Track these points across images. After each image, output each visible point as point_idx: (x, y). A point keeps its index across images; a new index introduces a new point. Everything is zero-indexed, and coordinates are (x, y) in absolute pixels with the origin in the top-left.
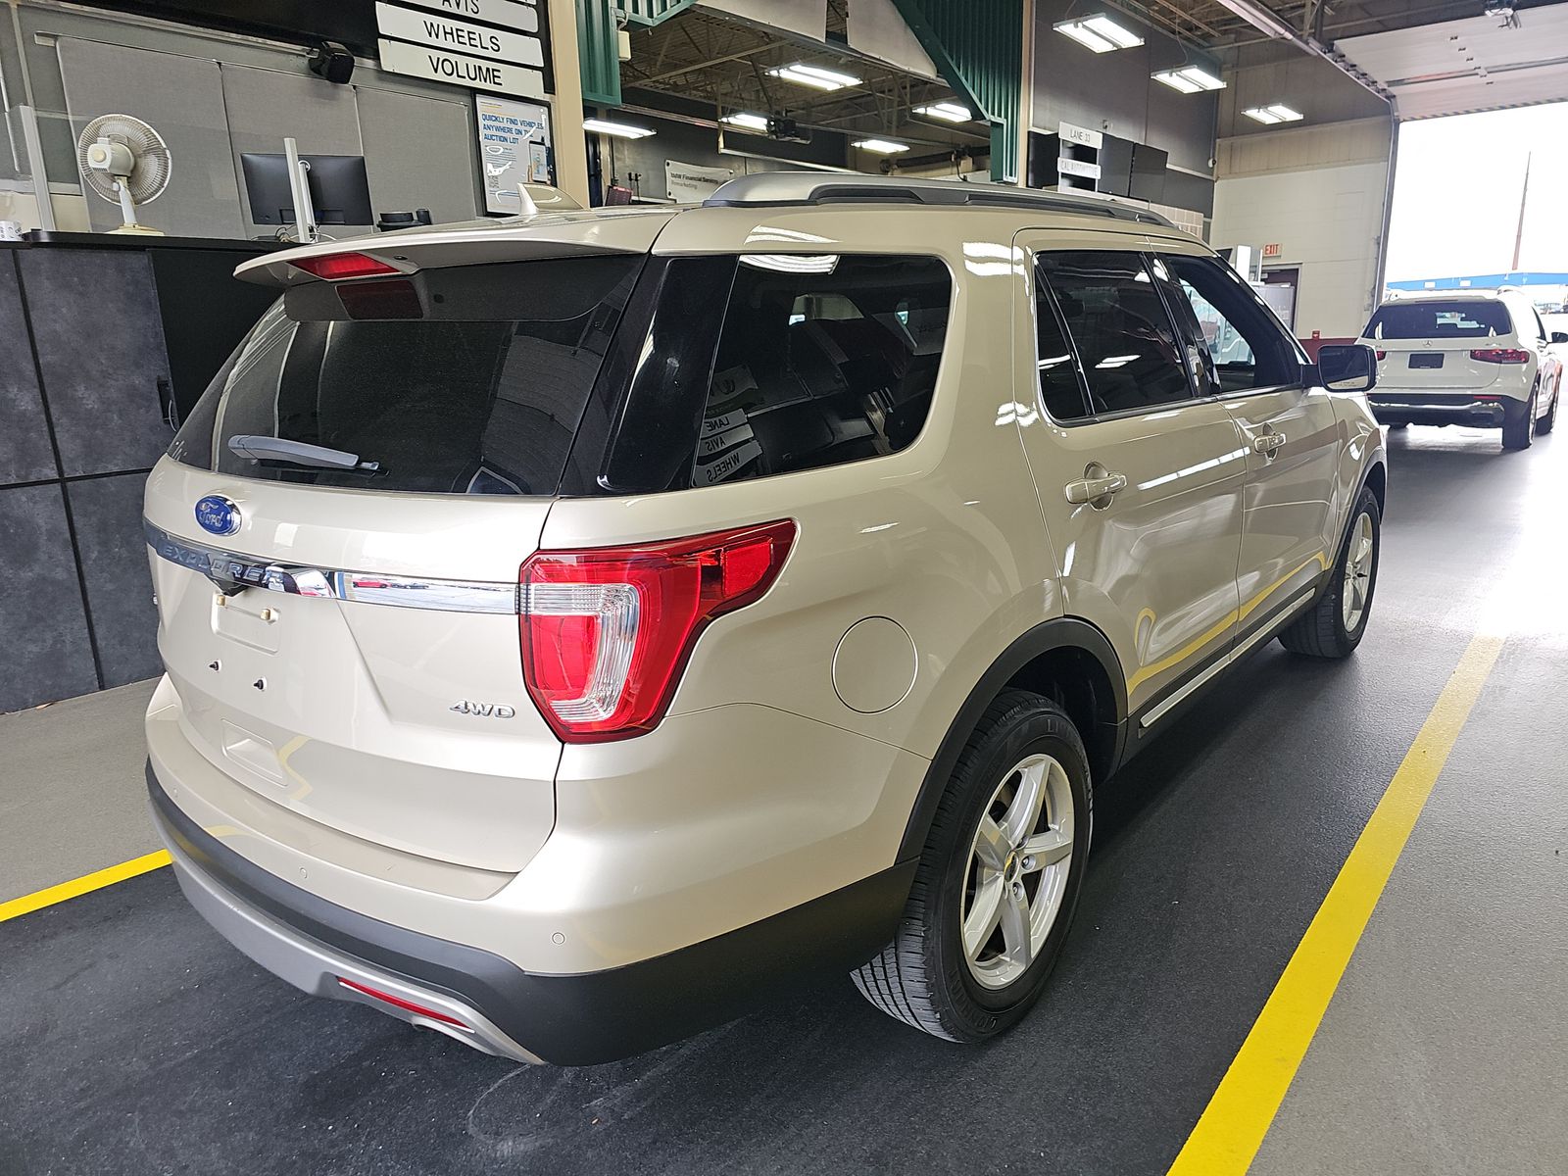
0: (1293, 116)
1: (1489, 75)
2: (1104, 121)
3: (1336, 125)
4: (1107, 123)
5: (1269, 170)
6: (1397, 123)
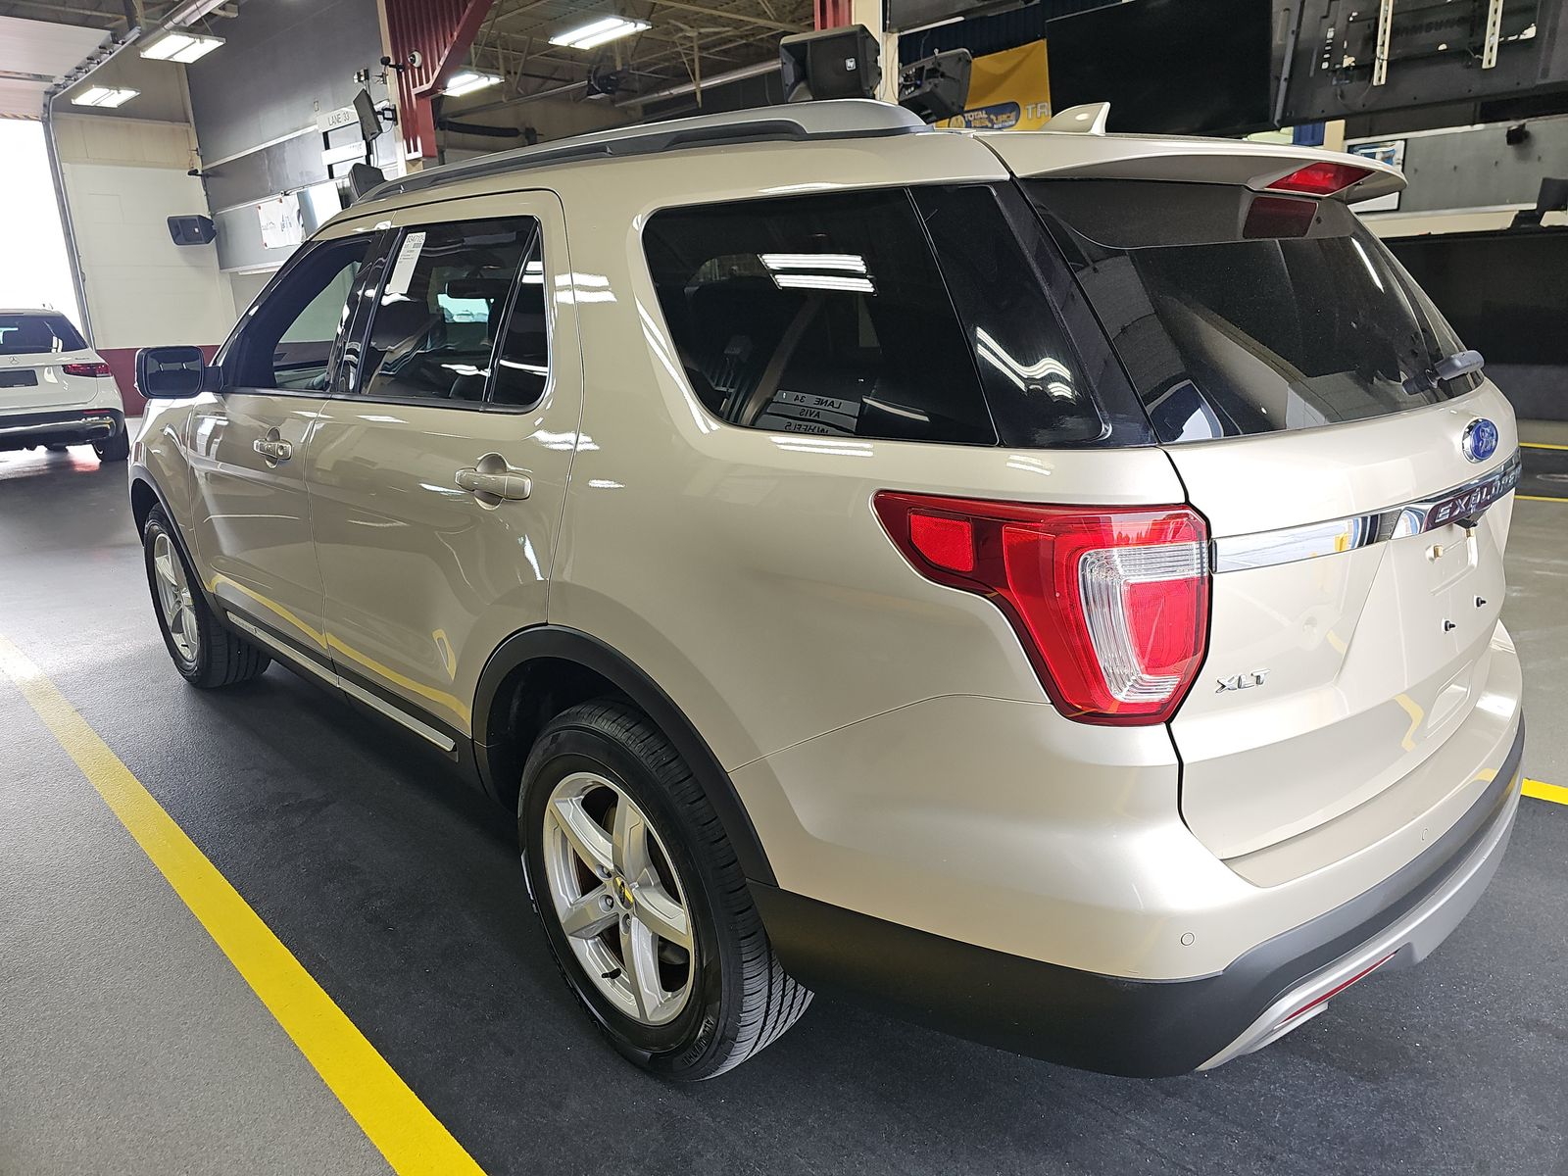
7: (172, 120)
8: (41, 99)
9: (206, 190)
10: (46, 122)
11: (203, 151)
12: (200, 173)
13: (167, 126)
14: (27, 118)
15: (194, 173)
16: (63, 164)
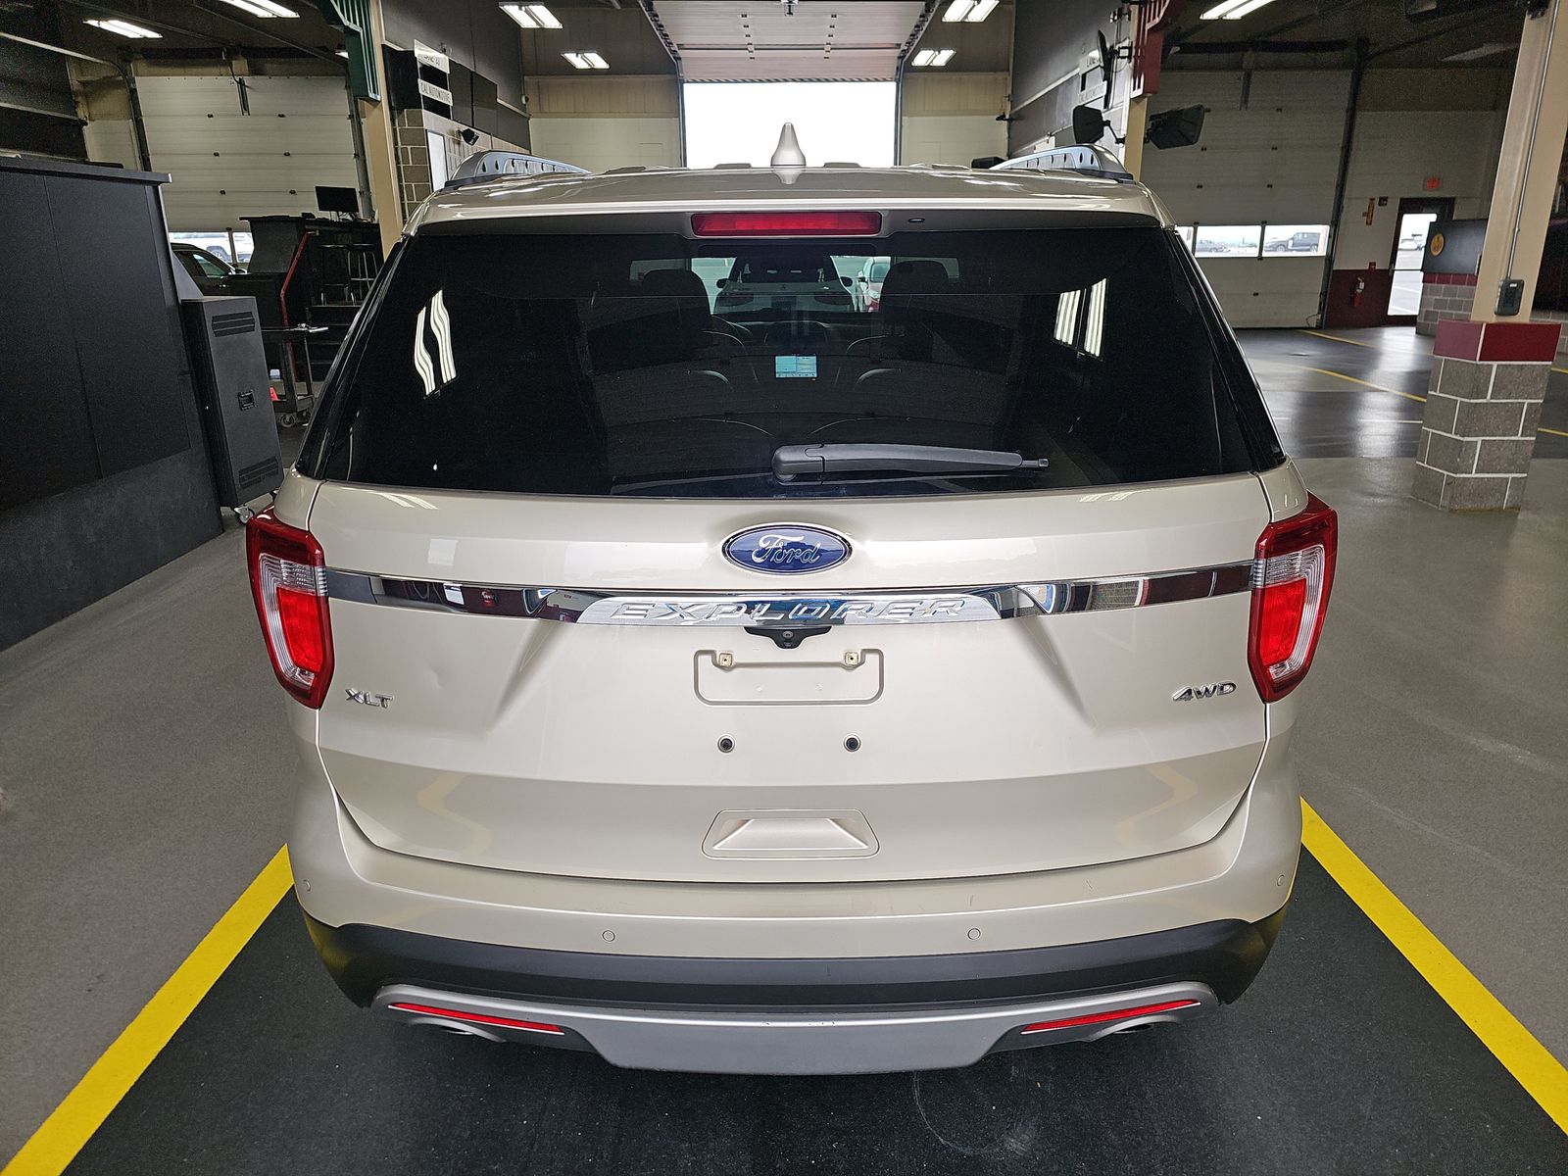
0: (599, 63)
1: (755, 52)
2: (442, 44)
3: (631, 78)
4: (445, 46)
5: (576, 114)
6: (683, 82)
7: (995, 70)
8: (894, 63)
9: (1009, 133)
10: (898, 81)
11: (1014, 98)
12: (1007, 117)
13: (990, 76)
14: (885, 80)
15: (1001, 118)
16: (903, 118)
